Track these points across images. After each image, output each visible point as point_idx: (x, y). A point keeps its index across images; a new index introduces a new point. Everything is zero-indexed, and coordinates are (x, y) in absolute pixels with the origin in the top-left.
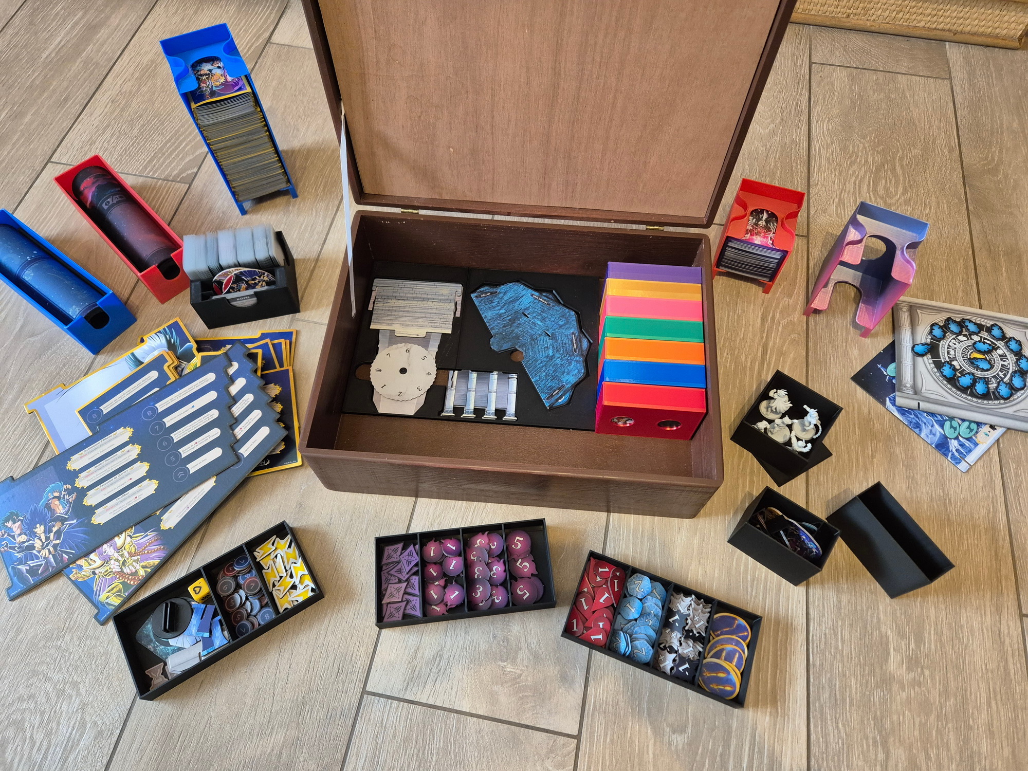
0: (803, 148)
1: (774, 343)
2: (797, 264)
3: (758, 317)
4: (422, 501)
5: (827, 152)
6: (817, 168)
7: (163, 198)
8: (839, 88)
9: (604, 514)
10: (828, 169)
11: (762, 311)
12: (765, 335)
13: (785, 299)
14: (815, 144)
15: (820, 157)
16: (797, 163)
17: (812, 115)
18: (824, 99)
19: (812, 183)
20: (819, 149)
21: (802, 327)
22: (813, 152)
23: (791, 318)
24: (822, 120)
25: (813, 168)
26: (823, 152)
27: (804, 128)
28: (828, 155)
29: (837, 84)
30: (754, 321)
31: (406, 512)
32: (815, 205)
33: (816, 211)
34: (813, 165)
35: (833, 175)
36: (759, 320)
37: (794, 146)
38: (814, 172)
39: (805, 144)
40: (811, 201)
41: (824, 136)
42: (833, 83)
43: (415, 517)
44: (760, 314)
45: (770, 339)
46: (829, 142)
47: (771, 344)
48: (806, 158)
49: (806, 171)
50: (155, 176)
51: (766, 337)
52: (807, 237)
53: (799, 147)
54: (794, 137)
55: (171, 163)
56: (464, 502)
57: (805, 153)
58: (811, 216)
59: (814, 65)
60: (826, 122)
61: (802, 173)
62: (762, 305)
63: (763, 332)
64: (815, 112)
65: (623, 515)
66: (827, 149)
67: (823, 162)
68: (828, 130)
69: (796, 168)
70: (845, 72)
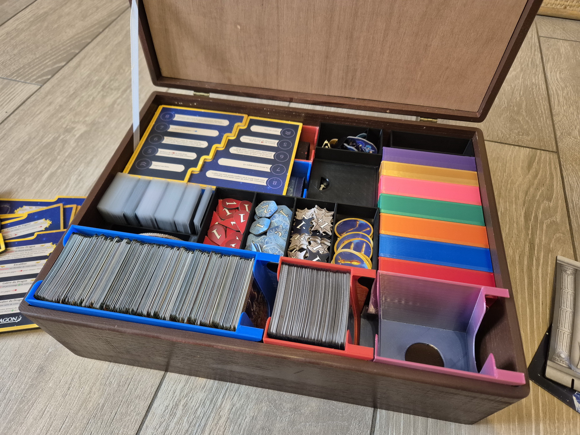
0: (542, 89)
1: (541, 240)
2: (551, 174)
3: (521, 215)
4: (171, 376)
5: (563, 93)
6: (556, 103)
7: (17, 94)
8: (564, 53)
9: (370, 410)
10: (566, 104)
11: (524, 211)
12: (530, 232)
13: (545, 202)
14: (553, 87)
15: (558, 95)
16: (539, 99)
17: (545, 68)
18: (554, 58)
19: (554, 113)
20: (556, 90)
21: (566, 227)
22: (551, 92)
23: (554, 219)
24: (554, 71)
25: (553, 102)
26: (560, 93)
27: (541, 76)
28: (564, 95)
29: (562, 50)
30: (517, 219)
31: (152, 387)
32: (560, 129)
33: (562, 134)
34: (553, 100)
35: (571, 109)
36: (522, 218)
37: (534, 87)
38: (555, 106)
39: (544, 87)
40: (556, 126)
41: (558, 82)
42: (559, 50)
43: (159, 394)
44: (523, 213)
45: (535, 236)
46: (563, 86)
47: (537, 241)
48: (546, 95)
49: (548, 104)
50: (18, 80)
51: (532, 233)
52: (557, 152)
53: (539, 88)
54: (534, 81)
55: (33, 71)
56: (216, 382)
57: (545, 92)
58: (558, 137)
59: (541, 38)
60: (558, 73)
61: (544, 105)
62: (524, 205)
63: (528, 229)
64: (548, 67)
65: (391, 413)
66: (563, 90)
67: (561, 100)
68: (561, 78)
69: (539, 102)
70: (567, 44)
